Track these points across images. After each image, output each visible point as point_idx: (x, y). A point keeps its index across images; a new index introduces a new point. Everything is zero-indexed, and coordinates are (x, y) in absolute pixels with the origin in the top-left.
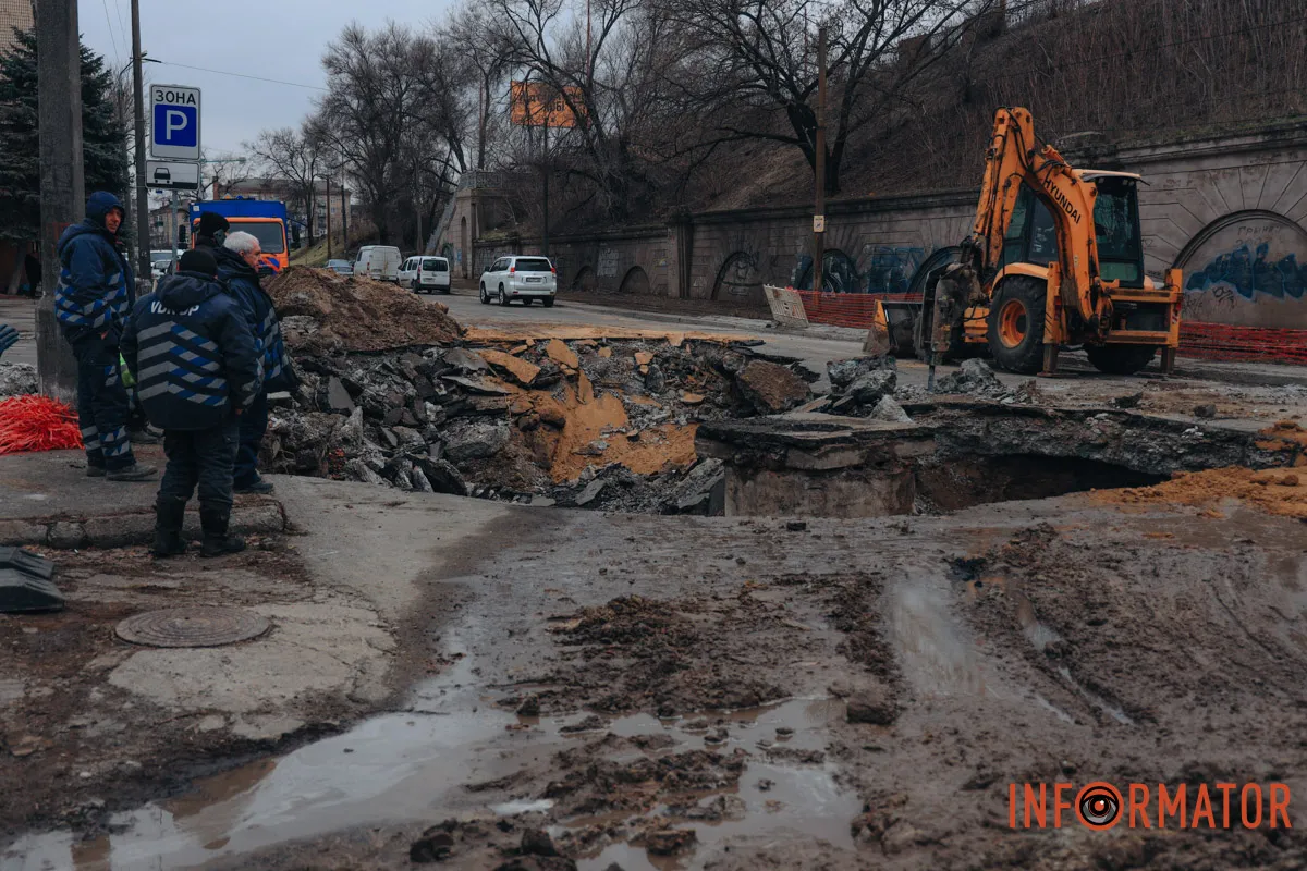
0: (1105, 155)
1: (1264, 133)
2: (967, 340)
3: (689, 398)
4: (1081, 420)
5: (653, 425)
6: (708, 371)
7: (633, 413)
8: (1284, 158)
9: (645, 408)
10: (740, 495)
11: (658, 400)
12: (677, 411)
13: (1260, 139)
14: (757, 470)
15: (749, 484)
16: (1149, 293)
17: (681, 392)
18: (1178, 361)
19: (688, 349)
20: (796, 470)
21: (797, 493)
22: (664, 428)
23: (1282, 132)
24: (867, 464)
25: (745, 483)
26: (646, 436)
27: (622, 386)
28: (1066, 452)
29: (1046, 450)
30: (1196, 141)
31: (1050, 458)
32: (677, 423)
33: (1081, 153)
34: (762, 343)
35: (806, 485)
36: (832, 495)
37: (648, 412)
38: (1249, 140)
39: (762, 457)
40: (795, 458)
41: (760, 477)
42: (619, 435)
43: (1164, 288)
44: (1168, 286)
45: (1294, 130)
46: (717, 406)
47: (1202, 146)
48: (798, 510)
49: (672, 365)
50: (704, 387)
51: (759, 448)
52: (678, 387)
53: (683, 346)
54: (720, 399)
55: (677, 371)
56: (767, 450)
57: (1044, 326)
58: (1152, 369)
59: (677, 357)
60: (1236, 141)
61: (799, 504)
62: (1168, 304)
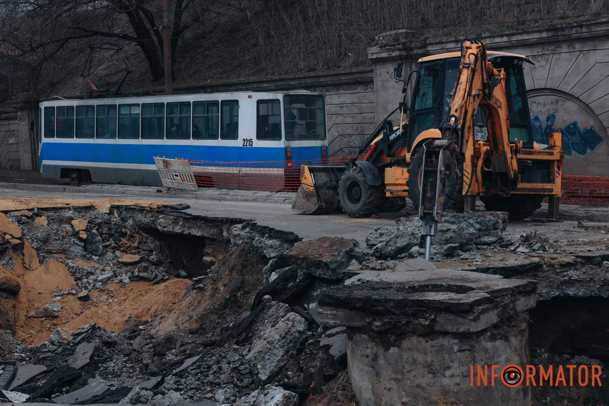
0: (418, 48)
1: (548, 30)
2: (388, 194)
3: (127, 258)
5: (99, 285)
6: (138, 233)
7: (78, 276)
8: (564, 49)
9: (89, 270)
10: (381, 361)
11: (98, 262)
12: (118, 270)
13: (544, 35)
14: (401, 336)
15: (393, 350)
16: (539, 153)
17: (118, 253)
19: (116, 215)
20: (445, 334)
21: (446, 356)
22: (111, 287)
23: (562, 29)
25: (387, 349)
26: (95, 295)
27: (64, 251)
29: (571, 292)
30: (494, 37)
31: (576, 299)
32: (121, 281)
33: (400, 46)
34: (188, 207)
35: (456, 348)
36: (479, 356)
37: (92, 274)
38: (536, 36)
39: (407, 323)
40: (444, 321)
41: (406, 343)
42: (69, 296)
43: (548, 148)
44: (551, 147)
45: (572, 28)
46: (153, 263)
47: (497, 40)
48: (448, 373)
49: (105, 230)
50: (137, 248)
51: (405, 314)
52: (114, 249)
53: (111, 213)
54: (153, 257)
55: (111, 236)
56: (415, 315)
57: (463, 181)
59: (108, 222)
60: (526, 37)
61: (449, 368)
62: (553, 161)
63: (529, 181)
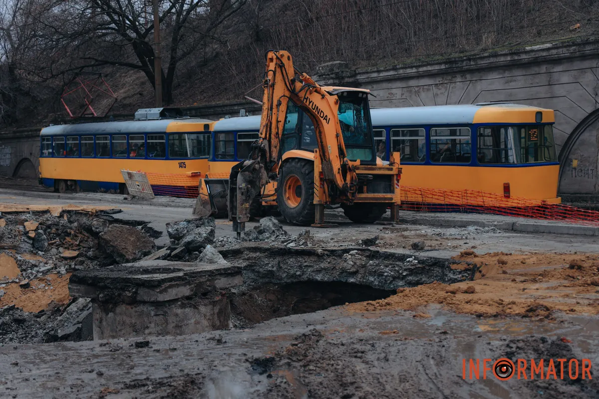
0: (349, 77)
1: (445, 63)
2: (264, 203)
3: (68, 254)
4: (340, 256)
5: (40, 275)
6: (81, 233)
7: (24, 267)
8: (459, 79)
9: (34, 263)
10: (104, 323)
11: (43, 256)
12: (59, 264)
13: (443, 67)
14: (116, 304)
15: (111, 315)
16: (380, 169)
17: (61, 249)
18: (402, 213)
19: (65, 218)
20: (144, 303)
21: (146, 319)
22: (49, 277)
23: (455, 62)
24: (195, 295)
25: (107, 314)
26: (35, 284)
27: (15, 248)
28: (331, 279)
29: (319, 277)
30: (406, 68)
31: (321, 284)
32: (59, 272)
33: (333, 76)
34: (120, 211)
35: (153, 313)
36: (172, 320)
37: (36, 266)
38: (437, 67)
39: (119, 295)
40: (144, 295)
41: (118, 310)
42: (13, 284)
43: (390, 165)
44: (391, 164)
45: (463, 61)
46: (89, 258)
47: (409, 71)
48: (147, 331)
49: (54, 230)
50: (79, 245)
51: (116, 288)
52: (58, 246)
53: (61, 216)
54: (90, 253)
55: (58, 235)
56: (123, 289)
57: (313, 192)
58: (386, 219)
59: (57, 224)
60: (429, 68)
61: (148, 327)
62: (393, 175)
63: (374, 192)
